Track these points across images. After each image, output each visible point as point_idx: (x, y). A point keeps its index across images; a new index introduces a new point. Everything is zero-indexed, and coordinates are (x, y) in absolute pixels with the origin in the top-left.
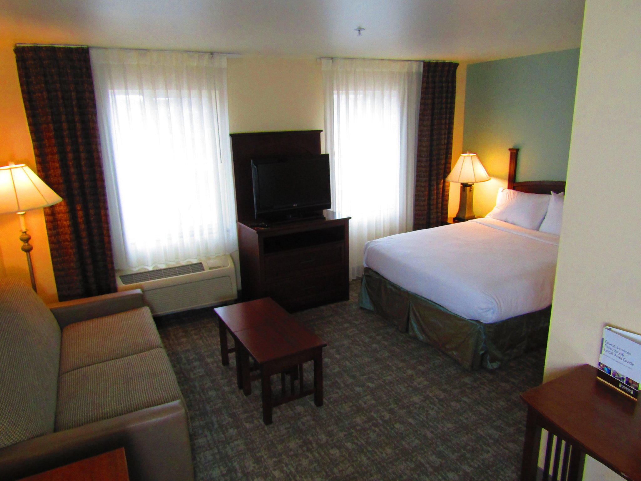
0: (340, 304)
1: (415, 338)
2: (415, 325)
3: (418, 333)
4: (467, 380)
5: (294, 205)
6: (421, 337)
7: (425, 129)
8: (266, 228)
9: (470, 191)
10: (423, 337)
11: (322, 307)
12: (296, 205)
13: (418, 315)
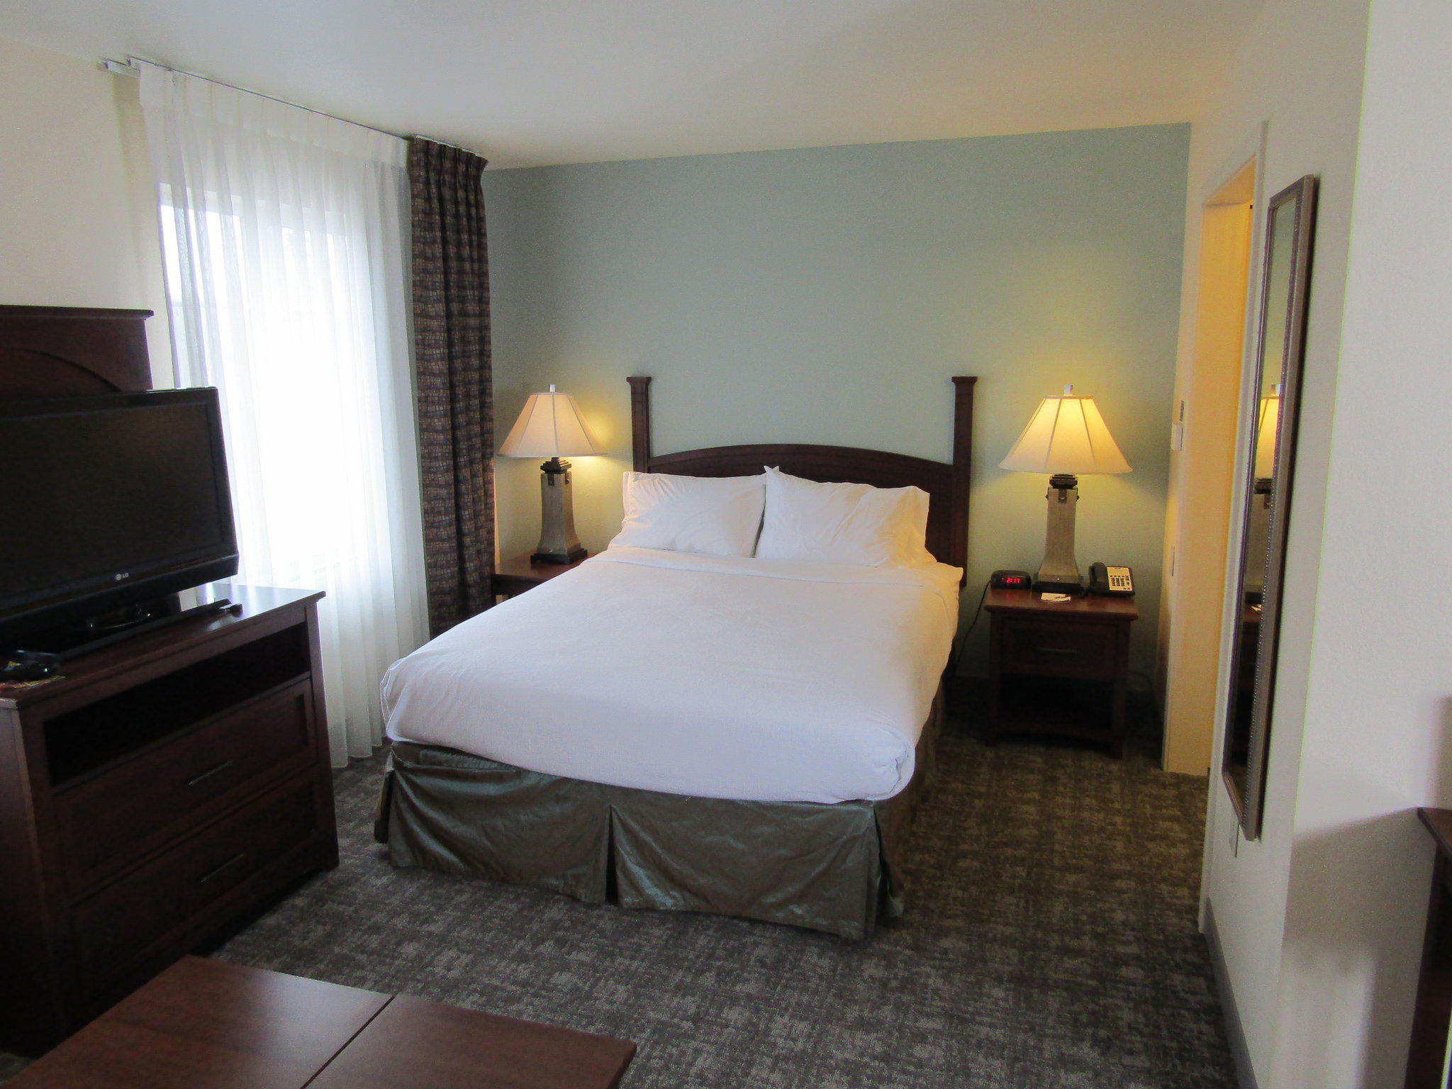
0: (317, 886)
1: (649, 908)
2: (639, 873)
3: (653, 891)
4: (872, 969)
5: (119, 577)
6: (666, 899)
7: (434, 324)
8: (47, 682)
9: (567, 482)
10: (673, 897)
11: (270, 921)
12: (127, 575)
13: (648, 838)
